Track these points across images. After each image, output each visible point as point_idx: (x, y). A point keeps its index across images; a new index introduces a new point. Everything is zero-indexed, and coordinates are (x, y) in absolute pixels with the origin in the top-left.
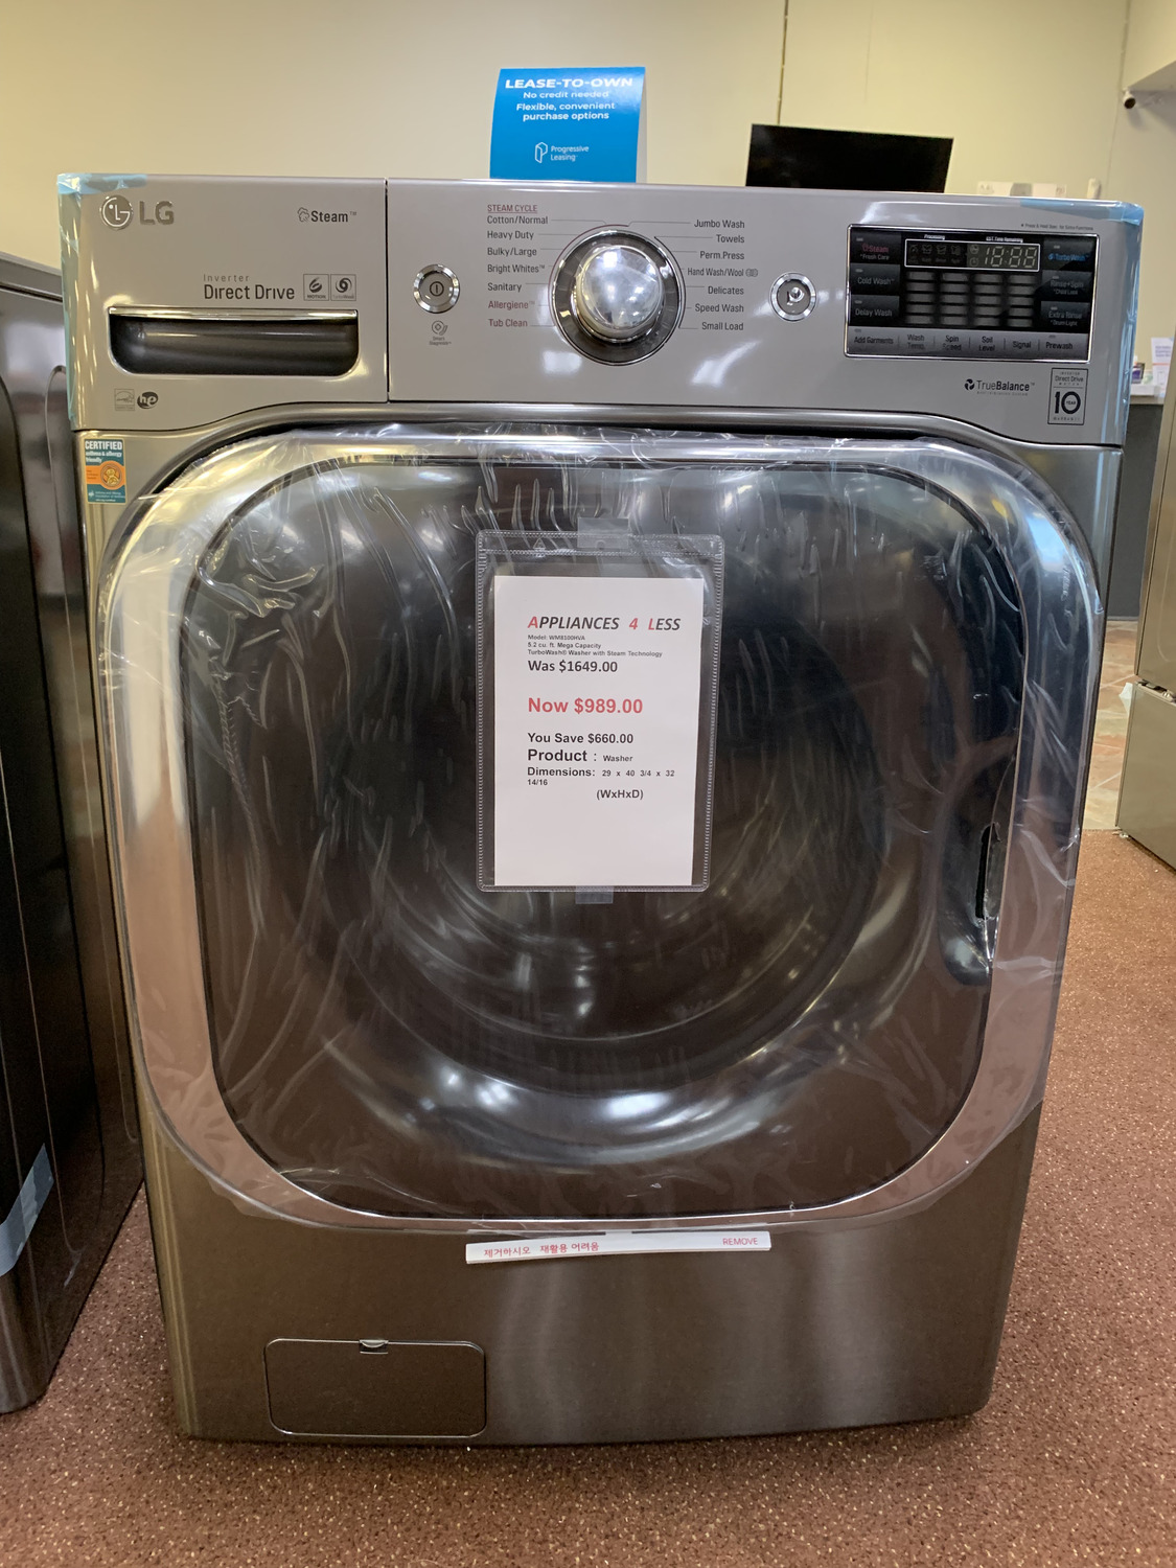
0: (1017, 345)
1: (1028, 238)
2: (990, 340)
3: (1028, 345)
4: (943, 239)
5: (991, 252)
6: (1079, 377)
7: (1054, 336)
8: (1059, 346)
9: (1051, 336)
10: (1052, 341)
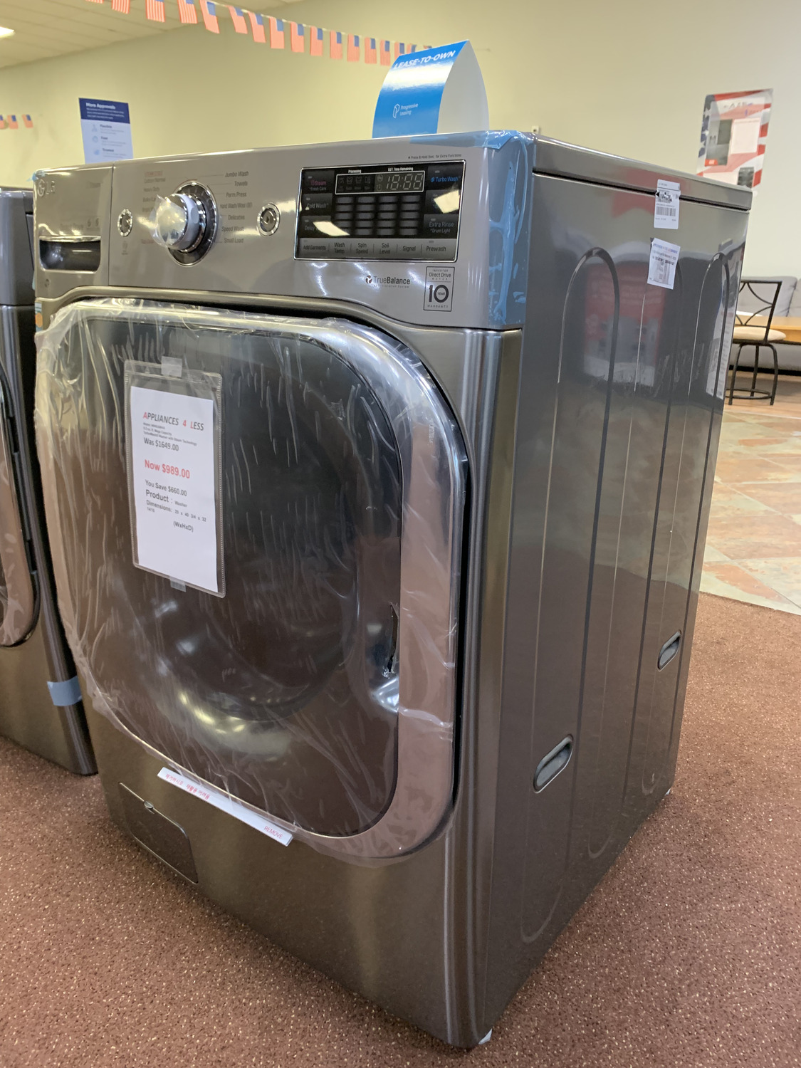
0: (407, 249)
1: (416, 166)
2: (388, 246)
3: (414, 249)
4: (359, 172)
5: (391, 179)
6: (448, 273)
7: (433, 242)
8: (436, 249)
9: (430, 242)
10: (431, 245)
